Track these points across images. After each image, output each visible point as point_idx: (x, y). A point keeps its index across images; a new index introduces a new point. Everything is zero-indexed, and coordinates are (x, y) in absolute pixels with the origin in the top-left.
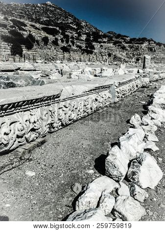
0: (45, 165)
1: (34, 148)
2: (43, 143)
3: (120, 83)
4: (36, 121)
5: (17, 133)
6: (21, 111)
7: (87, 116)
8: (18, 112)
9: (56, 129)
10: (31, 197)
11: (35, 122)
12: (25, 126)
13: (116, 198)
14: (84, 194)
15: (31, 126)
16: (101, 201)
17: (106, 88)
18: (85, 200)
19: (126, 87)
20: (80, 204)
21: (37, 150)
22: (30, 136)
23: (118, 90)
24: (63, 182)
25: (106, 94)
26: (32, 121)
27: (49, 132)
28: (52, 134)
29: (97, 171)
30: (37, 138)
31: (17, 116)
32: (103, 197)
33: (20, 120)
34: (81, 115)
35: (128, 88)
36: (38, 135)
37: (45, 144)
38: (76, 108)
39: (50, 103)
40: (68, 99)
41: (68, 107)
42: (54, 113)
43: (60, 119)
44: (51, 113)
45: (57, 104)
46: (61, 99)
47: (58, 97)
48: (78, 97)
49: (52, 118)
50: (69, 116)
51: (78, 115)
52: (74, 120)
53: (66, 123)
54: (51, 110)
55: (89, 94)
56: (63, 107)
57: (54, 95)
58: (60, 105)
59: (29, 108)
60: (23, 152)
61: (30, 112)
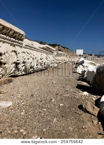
7: (41, 70)
9: (20, 73)
11: (1, 55)
23: (56, 58)
34: (38, 67)
35: (61, 59)
38: (36, 58)
39: (15, 43)
40: (29, 47)
41: (29, 54)
42: (19, 53)
43: (24, 62)
44: (16, 54)
45: (20, 48)
46: (24, 45)
47: (22, 40)
48: (36, 50)
49: (17, 57)
50: (31, 63)
51: (37, 65)
52: (34, 69)
53: (28, 69)
54: (16, 50)
55: (42, 51)
56: (26, 52)
57: (20, 34)
58: (23, 50)
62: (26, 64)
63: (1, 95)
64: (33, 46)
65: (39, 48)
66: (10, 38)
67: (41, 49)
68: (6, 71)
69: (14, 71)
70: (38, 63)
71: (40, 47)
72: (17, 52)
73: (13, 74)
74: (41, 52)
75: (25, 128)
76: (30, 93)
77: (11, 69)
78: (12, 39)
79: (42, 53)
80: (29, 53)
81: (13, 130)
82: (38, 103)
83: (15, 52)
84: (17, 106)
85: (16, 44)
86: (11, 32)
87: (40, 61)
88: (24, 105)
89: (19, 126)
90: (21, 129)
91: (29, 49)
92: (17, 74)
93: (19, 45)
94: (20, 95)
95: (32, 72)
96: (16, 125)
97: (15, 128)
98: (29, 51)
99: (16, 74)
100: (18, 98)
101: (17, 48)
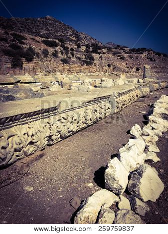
0: (43, 179)
1: (32, 161)
2: (41, 156)
3: (119, 93)
4: (34, 133)
5: (15, 146)
6: (19, 125)
7: (87, 127)
8: (16, 126)
9: (55, 141)
10: (29, 213)
11: (33, 135)
12: (23, 139)
13: (115, 212)
14: (82, 209)
15: (30, 140)
16: (100, 216)
17: (106, 98)
18: (84, 216)
19: (126, 98)
20: (79, 219)
21: (35, 163)
22: (29, 149)
23: (117, 100)
24: (61, 196)
25: (106, 104)
26: (30, 134)
27: (48, 145)
28: (50, 147)
29: (96, 185)
30: (35, 151)
31: (15, 130)
32: (102, 212)
33: (18, 133)
34: (81, 127)
35: (128, 98)
36: (36, 148)
37: (44, 157)
38: (75, 120)
40: (67, 111)
41: (66, 119)
42: (52, 125)
43: (59, 132)
44: (50, 125)
45: (55, 116)
46: (60, 112)
47: (57, 109)
48: (77, 109)
49: (51, 130)
50: (68, 128)
51: (77, 126)
52: (73, 131)
53: (65, 135)
56: (62, 119)
57: (53, 108)
59: (27, 121)
60: (21, 166)
61: (28, 126)
62: (61, 132)
63: (29, 177)
64: (73, 107)
65: (82, 105)
66: (42, 115)
67: (87, 104)
68: (38, 147)
77: (43, 144)
78: (45, 114)
80: (65, 117)
85: (50, 115)
86: (43, 111)
92: (52, 144)
93: (54, 114)
95: (72, 134)
99: (50, 144)
101: (51, 118)
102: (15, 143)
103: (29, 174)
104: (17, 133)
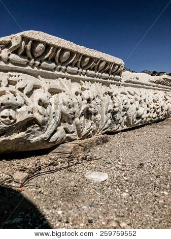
2: (105, 141)
4: (91, 97)
6: (68, 79)
8: (62, 77)
9: (120, 127)
11: (89, 101)
15: (85, 105)
21: (98, 148)
30: (94, 132)
33: (67, 88)
36: (95, 126)
38: (145, 100)
39: (108, 81)
40: (131, 84)
41: (133, 95)
42: (115, 96)
43: (125, 110)
44: (112, 97)
45: (117, 87)
46: (123, 82)
47: (119, 74)
48: (143, 87)
49: (114, 103)
50: (137, 109)
51: (148, 112)
52: (143, 119)
53: (133, 120)
54: (111, 91)
55: (156, 88)
56: (128, 93)
57: (115, 65)
58: (123, 89)
59: (78, 76)
60: (75, 147)
61: (80, 87)
62: (128, 112)
63: (92, 162)
64: (139, 81)
65: (149, 83)
66: (100, 74)
67: (155, 84)
68: (98, 125)
69: (110, 124)
70: (149, 109)
71: (151, 80)
72: (113, 94)
73: (109, 130)
74: (154, 89)
75: (129, 222)
76: (137, 161)
77: (105, 121)
78: (104, 74)
79: (156, 91)
80: (132, 93)
81: (109, 221)
82: (151, 179)
83: (110, 94)
84: (117, 181)
85: (111, 81)
86: (102, 65)
87: (153, 105)
88: (127, 181)
89: (119, 216)
90: (123, 222)
91: (132, 86)
92: (115, 129)
93: (116, 82)
94: (120, 163)
95: (140, 124)
96: (114, 214)
97: (112, 217)
98: (132, 90)
99: (113, 129)
100: (118, 169)
101: (112, 87)
102: (61, 102)
103: (91, 159)
104: (64, 89)
